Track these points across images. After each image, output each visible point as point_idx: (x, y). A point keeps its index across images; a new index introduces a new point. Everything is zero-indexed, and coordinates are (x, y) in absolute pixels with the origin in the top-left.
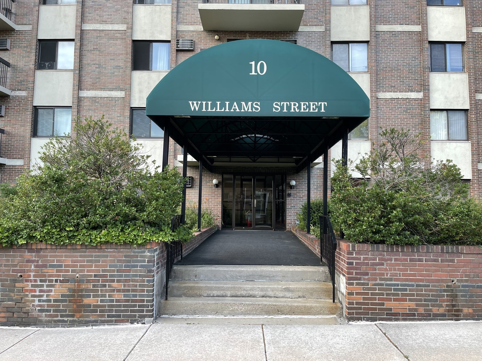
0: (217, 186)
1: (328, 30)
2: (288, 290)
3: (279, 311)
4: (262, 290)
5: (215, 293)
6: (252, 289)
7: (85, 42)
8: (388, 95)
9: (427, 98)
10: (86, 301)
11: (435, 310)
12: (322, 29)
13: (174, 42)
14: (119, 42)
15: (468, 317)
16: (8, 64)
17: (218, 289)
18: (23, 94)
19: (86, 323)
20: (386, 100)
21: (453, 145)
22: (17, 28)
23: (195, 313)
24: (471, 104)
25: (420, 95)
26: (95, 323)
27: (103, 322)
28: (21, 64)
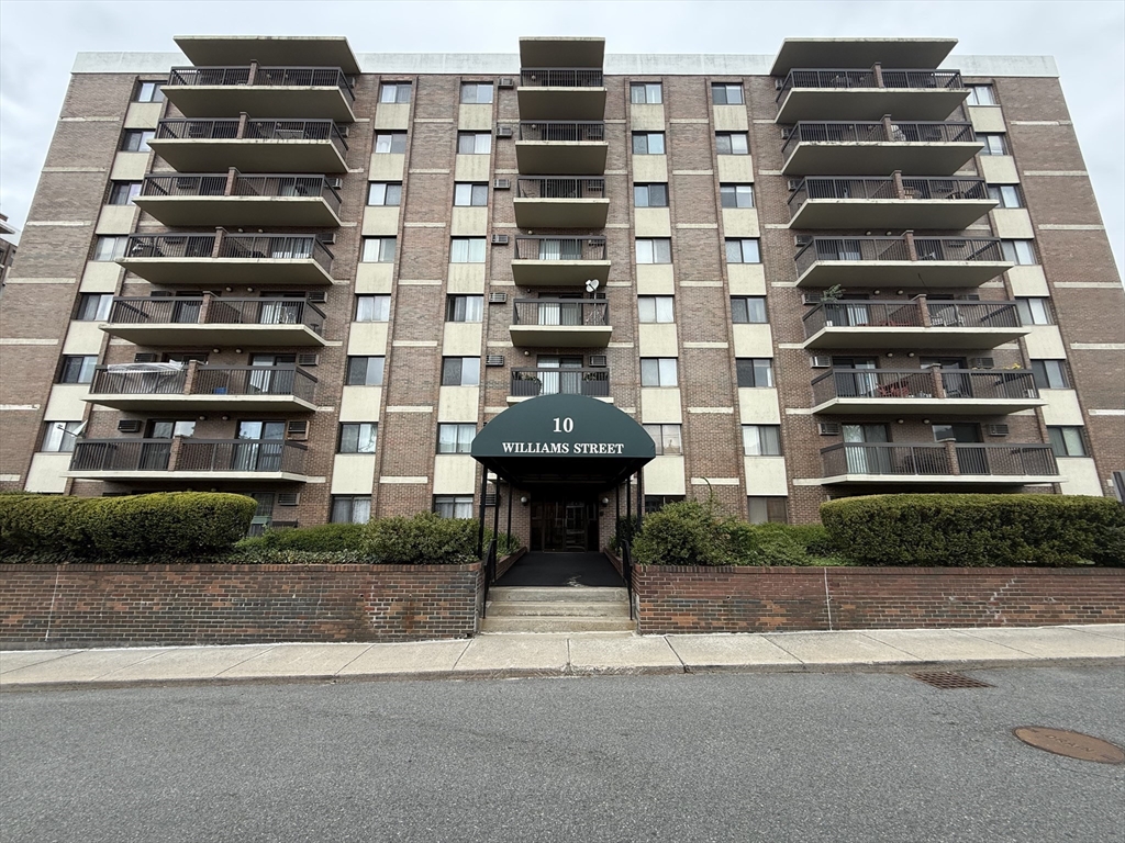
0: (525, 504)
1: (636, 347)
2: (591, 609)
3: (584, 628)
4: (568, 609)
5: (527, 612)
6: (559, 609)
7: (395, 358)
8: (699, 410)
9: (737, 413)
10: (417, 618)
11: (715, 623)
12: (631, 345)
13: (484, 358)
14: (429, 358)
15: (743, 630)
16: (315, 380)
17: (530, 608)
18: (330, 409)
19: (417, 638)
20: (698, 415)
21: (768, 459)
22: (327, 343)
23: (510, 630)
24: (782, 419)
25: (731, 410)
26: (424, 638)
27: (431, 637)
28: (329, 380)
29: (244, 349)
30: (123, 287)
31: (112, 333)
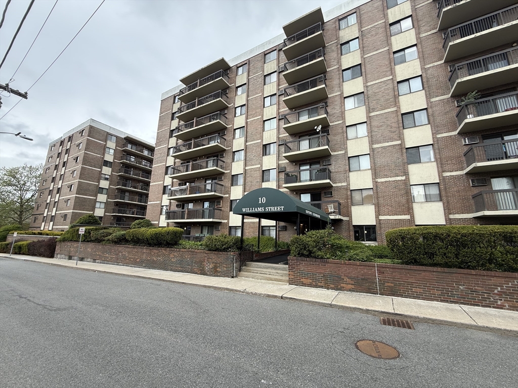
1: (346, 152)
3: (271, 280)
4: (269, 272)
5: (255, 272)
6: (266, 272)
8: (383, 180)
9: (408, 179)
11: (319, 284)
12: (343, 152)
13: (277, 169)
15: (332, 289)
23: (247, 277)
25: (404, 178)
26: (220, 276)
29: (203, 177)
30: (175, 163)
31: (173, 178)
